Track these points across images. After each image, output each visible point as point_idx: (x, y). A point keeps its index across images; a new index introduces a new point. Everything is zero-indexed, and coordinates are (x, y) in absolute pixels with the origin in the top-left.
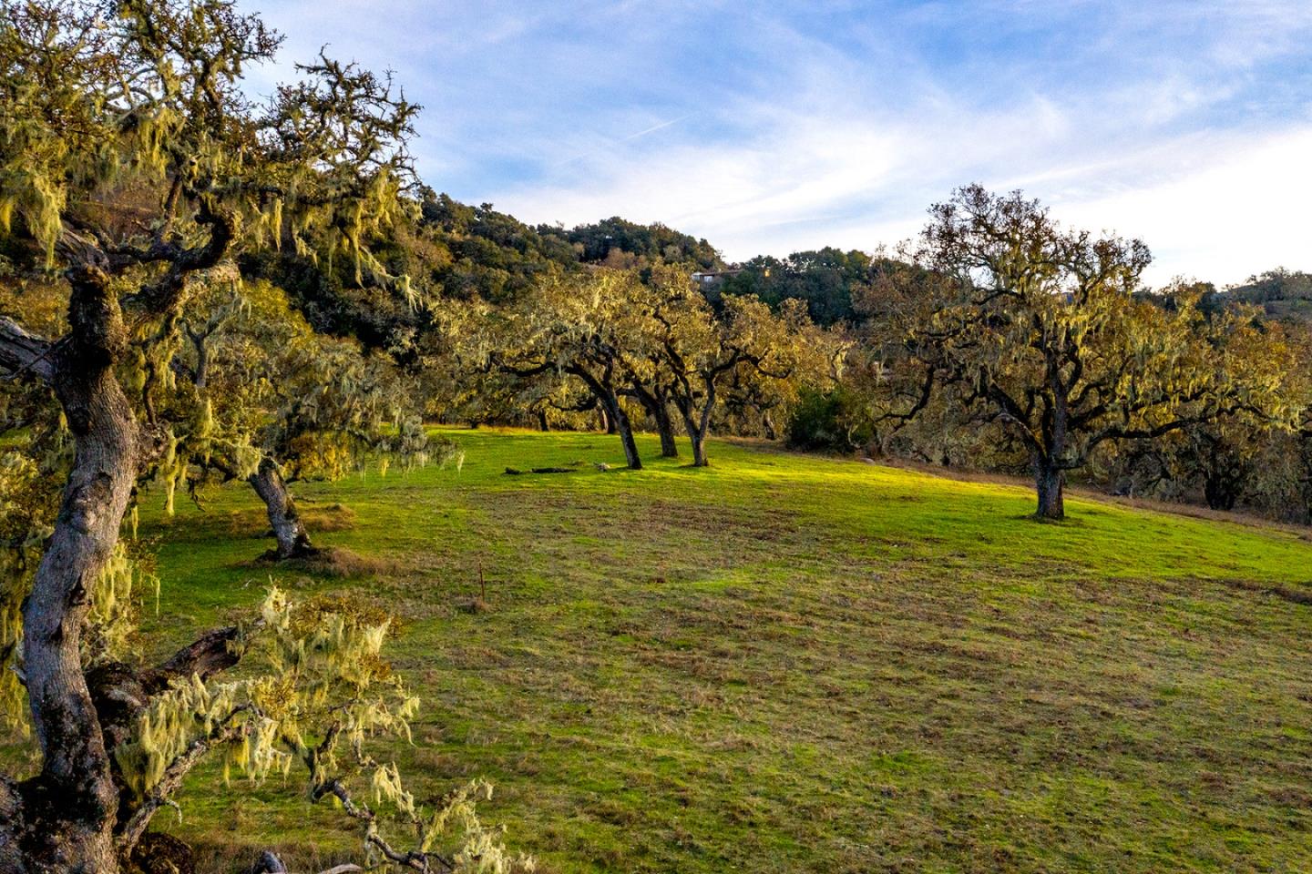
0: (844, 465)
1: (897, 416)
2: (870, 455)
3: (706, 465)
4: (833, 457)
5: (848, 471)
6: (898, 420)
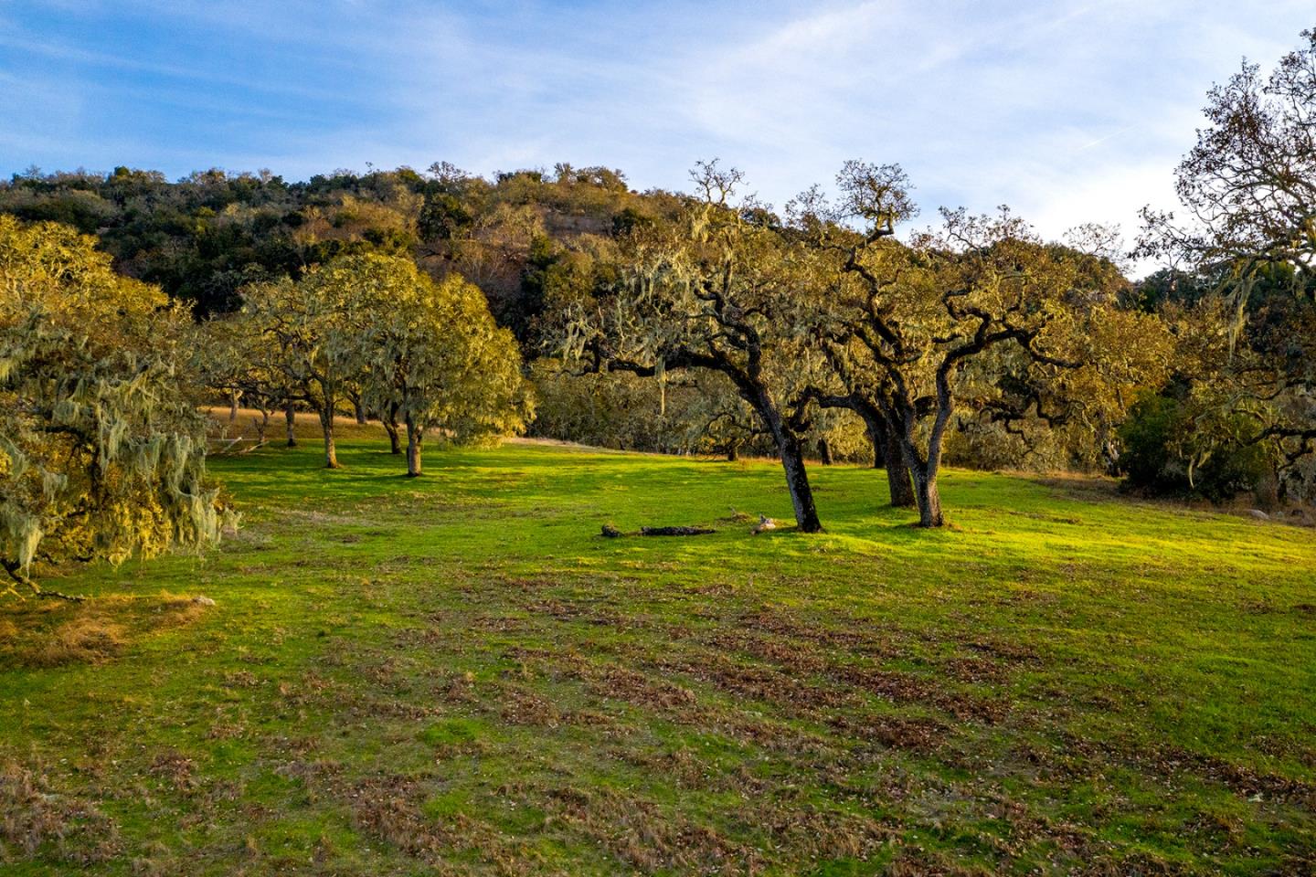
0: (1208, 524)
1: (1293, 433)
2: (1264, 503)
3: (939, 524)
4: (1193, 508)
5: (1210, 537)
6: (1297, 441)
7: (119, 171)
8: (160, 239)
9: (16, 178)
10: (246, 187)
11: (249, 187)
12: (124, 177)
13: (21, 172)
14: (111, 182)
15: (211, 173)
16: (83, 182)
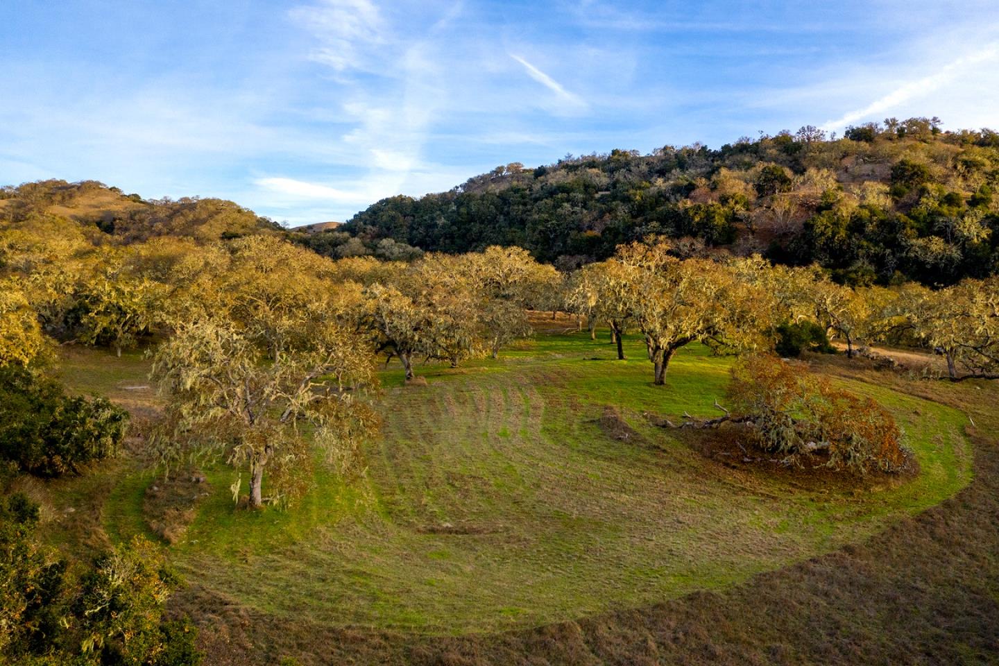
7: (614, 152)
8: (617, 206)
9: (560, 162)
10: (684, 157)
11: (686, 156)
12: (616, 157)
13: (563, 158)
14: (609, 160)
15: (665, 148)
16: (594, 162)
